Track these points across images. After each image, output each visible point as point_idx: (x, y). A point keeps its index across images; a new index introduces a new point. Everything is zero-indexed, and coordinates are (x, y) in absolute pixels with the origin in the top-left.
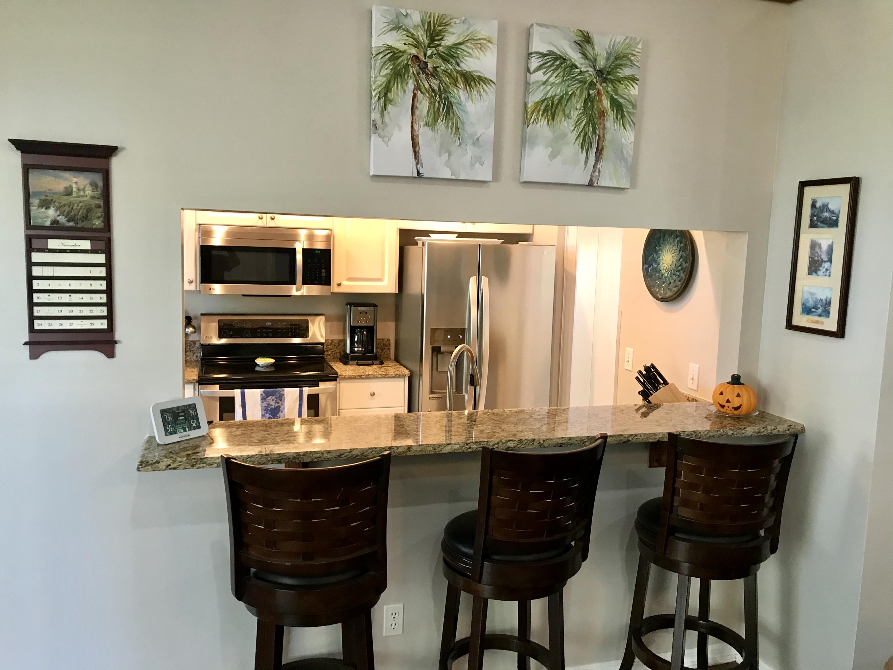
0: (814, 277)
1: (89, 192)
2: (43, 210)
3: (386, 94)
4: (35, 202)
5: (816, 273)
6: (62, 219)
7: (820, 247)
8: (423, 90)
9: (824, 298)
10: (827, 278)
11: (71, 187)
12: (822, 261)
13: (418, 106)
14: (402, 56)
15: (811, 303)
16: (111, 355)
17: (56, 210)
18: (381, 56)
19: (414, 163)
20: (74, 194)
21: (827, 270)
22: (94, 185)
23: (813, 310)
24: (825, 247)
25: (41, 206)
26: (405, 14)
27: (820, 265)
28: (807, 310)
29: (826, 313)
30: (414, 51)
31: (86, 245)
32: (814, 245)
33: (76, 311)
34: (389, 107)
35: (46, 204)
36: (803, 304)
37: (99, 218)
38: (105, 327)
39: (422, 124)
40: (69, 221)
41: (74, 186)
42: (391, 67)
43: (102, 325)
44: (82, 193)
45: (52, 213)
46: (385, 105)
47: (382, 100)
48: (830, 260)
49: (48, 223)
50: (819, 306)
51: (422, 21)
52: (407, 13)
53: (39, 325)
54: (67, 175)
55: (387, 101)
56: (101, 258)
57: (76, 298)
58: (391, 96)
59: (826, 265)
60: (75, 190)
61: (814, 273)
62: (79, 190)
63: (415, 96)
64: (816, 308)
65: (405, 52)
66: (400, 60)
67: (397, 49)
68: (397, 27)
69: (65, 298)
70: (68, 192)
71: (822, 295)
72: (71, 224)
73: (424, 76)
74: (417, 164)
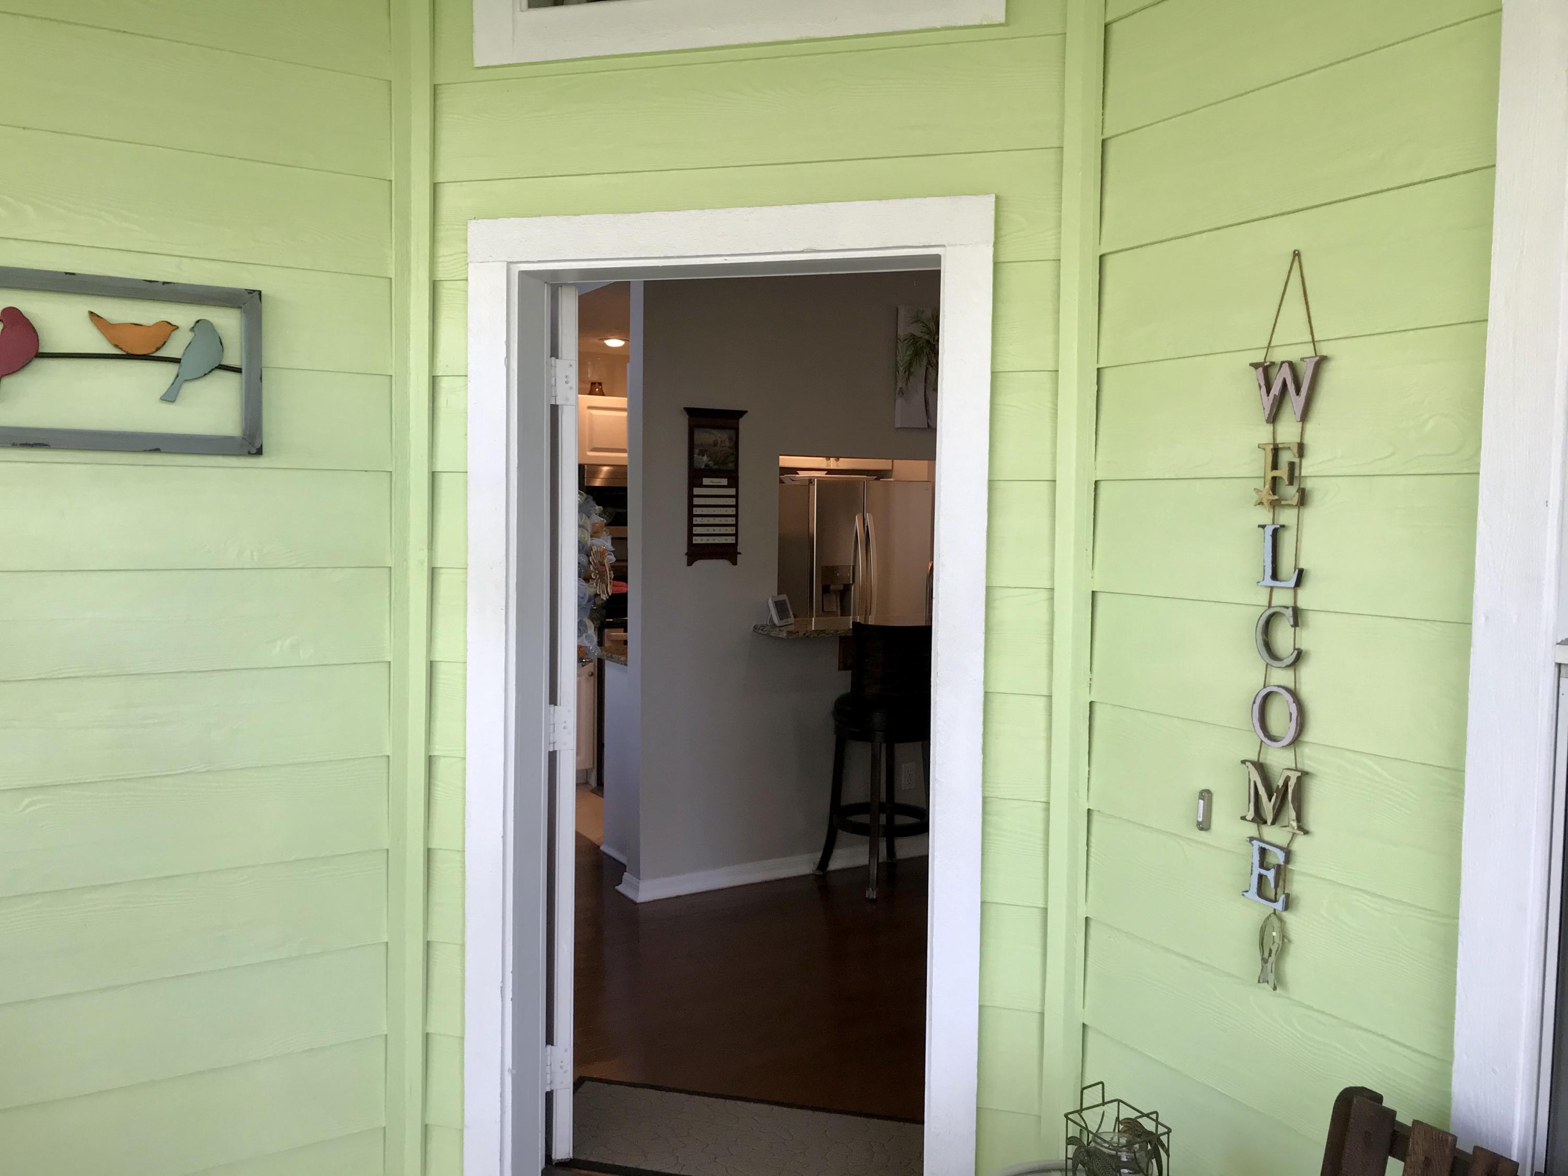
1: (727, 444)
2: (701, 457)
3: (909, 369)
4: (696, 451)
6: (711, 463)
8: (933, 365)
11: (717, 440)
13: (930, 377)
14: (920, 340)
16: (734, 563)
17: (708, 457)
18: (907, 341)
19: (926, 418)
20: (719, 445)
22: (730, 439)
25: (699, 455)
26: (922, 310)
30: (927, 337)
31: (724, 482)
33: (717, 530)
34: (911, 377)
35: (702, 453)
37: (732, 462)
38: (734, 542)
39: (931, 389)
40: (715, 465)
41: (719, 440)
42: (913, 349)
43: (731, 540)
44: (723, 445)
45: (705, 458)
46: (909, 376)
47: (907, 373)
49: (703, 467)
51: (932, 315)
53: (697, 540)
54: (714, 432)
55: (910, 374)
56: (732, 491)
57: (717, 521)
58: (912, 370)
60: (719, 442)
62: (721, 442)
63: (927, 369)
65: (921, 338)
66: (918, 344)
67: (917, 336)
68: (917, 321)
69: (711, 521)
70: (715, 444)
72: (716, 467)
73: (933, 354)
74: (928, 418)
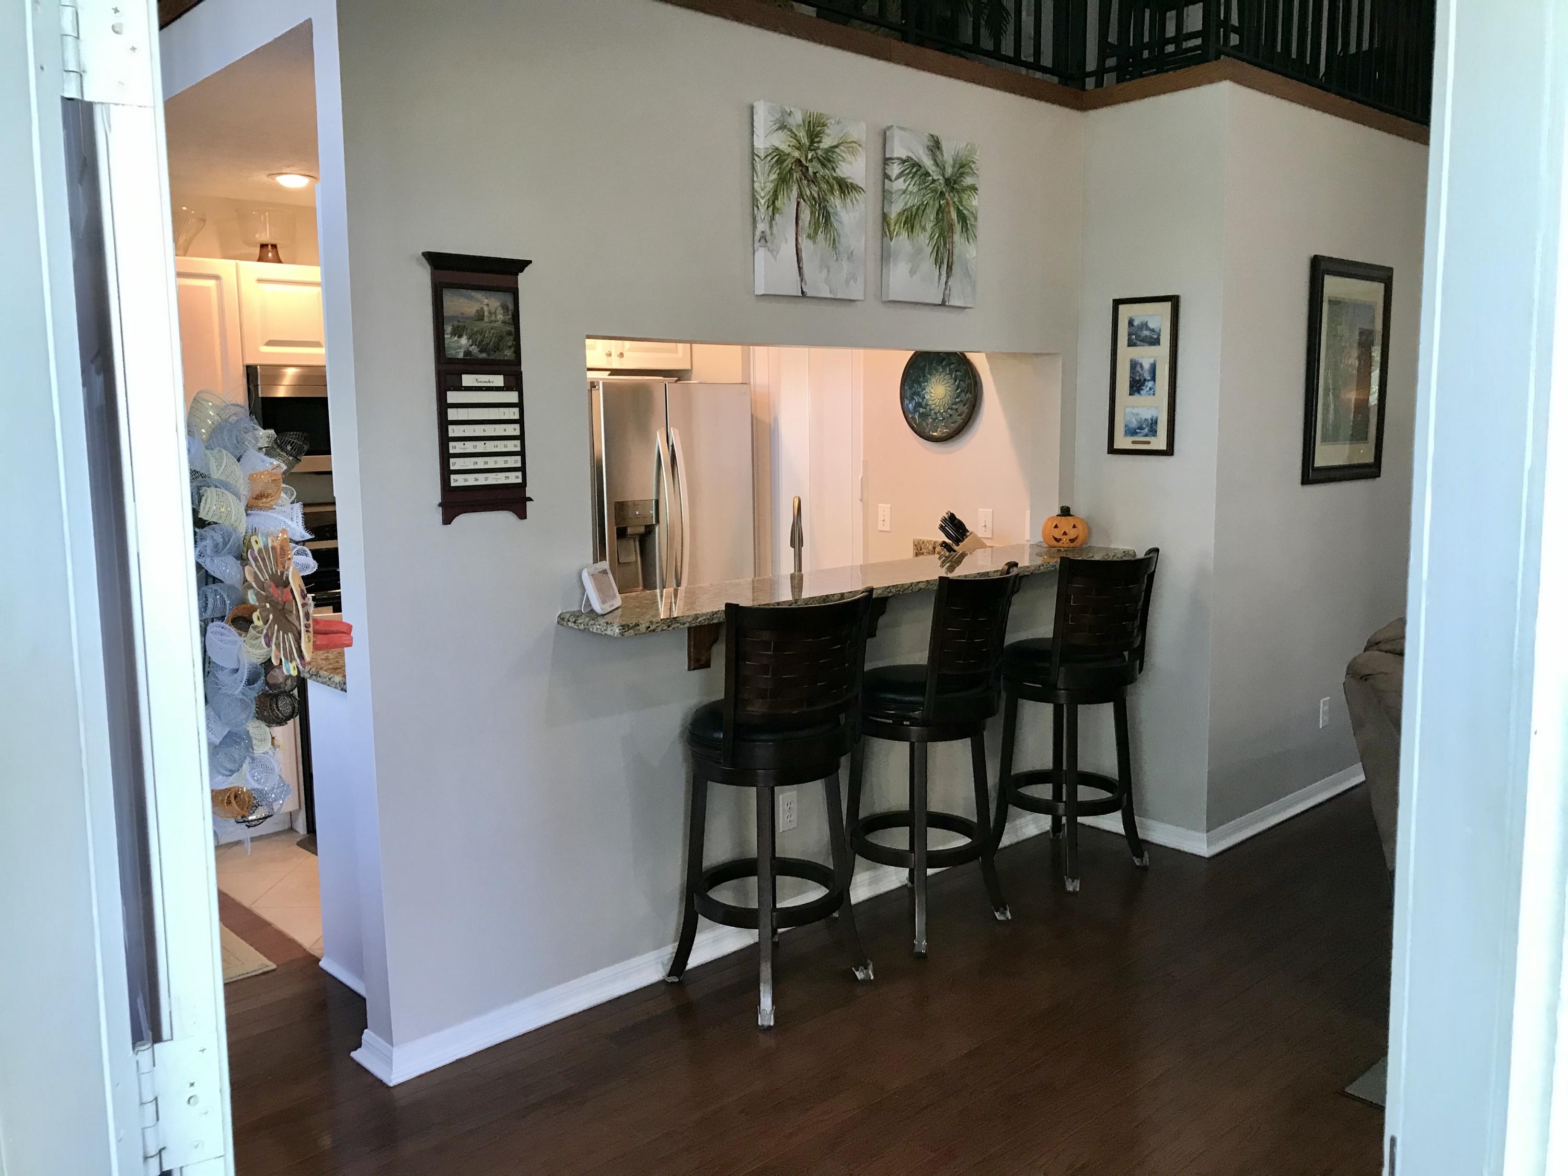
0: (1136, 397)
1: (500, 317)
2: (456, 338)
3: (774, 202)
4: (448, 329)
5: (1139, 393)
6: (474, 349)
7: (1141, 366)
8: (805, 197)
9: (1149, 417)
10: (1151, 397)
11: (482, 309)
12: (1145, 380)
13: (802, 216)
14: (787, 158)
15: (1134, 424)
16: (522, 515)
17: (469, 339)
18: (769, 158)
19: (799, 279)
20: (486, 319)
21: (1150, 389)
22: (505, 308)
23: (1138, 431)
24: (1146, 366)
25: (453, 334)
26: (789, 111)
27: (1143, 384)
28: (1130, 432)
29: (1153, 432)
30: (797, 154)
31: (498, 380)
32: (1134, 365)
33: (492, 463)
34: (777, 216)
35: (457, 332)
36: (1126, 426)
37: (510, 347)
38: (520, 481)
39: (805, 236)
40: (481, 351)
41: (486, 308)
42: (778, 172)
43: (514, 478)
44: (493, 318)
45: (464, 341)
46: (773, 214)
47: (771, 209)
48: (1154, 379)
49: (461, 356)
50: (1144, 426)
51: (803, 121)
52: (791, 111)
53: (457, 481)
54: (478, 295)
55: (775, 210)
56: (512, 397)
57: (490, 446)
58: (778, 204)
59: (1150, 384)
60: (486, 314)
61: (1136, 393)
62: (490, 313)
63: (798, 203)
64: (1141, 428)
65: (789, 154)
66: (785, 164)
67: (783, 152)
68: (783, 127)
69: (480, 447)
70: (480, 316)
71: (1147, 414)
72: (484, 355)
73: (806, 182)
74: (802, 280)
